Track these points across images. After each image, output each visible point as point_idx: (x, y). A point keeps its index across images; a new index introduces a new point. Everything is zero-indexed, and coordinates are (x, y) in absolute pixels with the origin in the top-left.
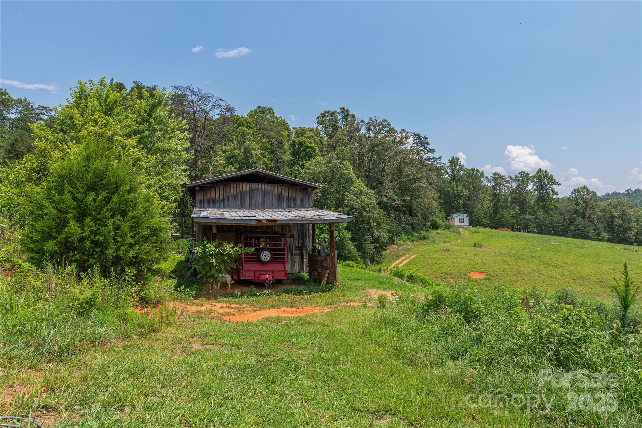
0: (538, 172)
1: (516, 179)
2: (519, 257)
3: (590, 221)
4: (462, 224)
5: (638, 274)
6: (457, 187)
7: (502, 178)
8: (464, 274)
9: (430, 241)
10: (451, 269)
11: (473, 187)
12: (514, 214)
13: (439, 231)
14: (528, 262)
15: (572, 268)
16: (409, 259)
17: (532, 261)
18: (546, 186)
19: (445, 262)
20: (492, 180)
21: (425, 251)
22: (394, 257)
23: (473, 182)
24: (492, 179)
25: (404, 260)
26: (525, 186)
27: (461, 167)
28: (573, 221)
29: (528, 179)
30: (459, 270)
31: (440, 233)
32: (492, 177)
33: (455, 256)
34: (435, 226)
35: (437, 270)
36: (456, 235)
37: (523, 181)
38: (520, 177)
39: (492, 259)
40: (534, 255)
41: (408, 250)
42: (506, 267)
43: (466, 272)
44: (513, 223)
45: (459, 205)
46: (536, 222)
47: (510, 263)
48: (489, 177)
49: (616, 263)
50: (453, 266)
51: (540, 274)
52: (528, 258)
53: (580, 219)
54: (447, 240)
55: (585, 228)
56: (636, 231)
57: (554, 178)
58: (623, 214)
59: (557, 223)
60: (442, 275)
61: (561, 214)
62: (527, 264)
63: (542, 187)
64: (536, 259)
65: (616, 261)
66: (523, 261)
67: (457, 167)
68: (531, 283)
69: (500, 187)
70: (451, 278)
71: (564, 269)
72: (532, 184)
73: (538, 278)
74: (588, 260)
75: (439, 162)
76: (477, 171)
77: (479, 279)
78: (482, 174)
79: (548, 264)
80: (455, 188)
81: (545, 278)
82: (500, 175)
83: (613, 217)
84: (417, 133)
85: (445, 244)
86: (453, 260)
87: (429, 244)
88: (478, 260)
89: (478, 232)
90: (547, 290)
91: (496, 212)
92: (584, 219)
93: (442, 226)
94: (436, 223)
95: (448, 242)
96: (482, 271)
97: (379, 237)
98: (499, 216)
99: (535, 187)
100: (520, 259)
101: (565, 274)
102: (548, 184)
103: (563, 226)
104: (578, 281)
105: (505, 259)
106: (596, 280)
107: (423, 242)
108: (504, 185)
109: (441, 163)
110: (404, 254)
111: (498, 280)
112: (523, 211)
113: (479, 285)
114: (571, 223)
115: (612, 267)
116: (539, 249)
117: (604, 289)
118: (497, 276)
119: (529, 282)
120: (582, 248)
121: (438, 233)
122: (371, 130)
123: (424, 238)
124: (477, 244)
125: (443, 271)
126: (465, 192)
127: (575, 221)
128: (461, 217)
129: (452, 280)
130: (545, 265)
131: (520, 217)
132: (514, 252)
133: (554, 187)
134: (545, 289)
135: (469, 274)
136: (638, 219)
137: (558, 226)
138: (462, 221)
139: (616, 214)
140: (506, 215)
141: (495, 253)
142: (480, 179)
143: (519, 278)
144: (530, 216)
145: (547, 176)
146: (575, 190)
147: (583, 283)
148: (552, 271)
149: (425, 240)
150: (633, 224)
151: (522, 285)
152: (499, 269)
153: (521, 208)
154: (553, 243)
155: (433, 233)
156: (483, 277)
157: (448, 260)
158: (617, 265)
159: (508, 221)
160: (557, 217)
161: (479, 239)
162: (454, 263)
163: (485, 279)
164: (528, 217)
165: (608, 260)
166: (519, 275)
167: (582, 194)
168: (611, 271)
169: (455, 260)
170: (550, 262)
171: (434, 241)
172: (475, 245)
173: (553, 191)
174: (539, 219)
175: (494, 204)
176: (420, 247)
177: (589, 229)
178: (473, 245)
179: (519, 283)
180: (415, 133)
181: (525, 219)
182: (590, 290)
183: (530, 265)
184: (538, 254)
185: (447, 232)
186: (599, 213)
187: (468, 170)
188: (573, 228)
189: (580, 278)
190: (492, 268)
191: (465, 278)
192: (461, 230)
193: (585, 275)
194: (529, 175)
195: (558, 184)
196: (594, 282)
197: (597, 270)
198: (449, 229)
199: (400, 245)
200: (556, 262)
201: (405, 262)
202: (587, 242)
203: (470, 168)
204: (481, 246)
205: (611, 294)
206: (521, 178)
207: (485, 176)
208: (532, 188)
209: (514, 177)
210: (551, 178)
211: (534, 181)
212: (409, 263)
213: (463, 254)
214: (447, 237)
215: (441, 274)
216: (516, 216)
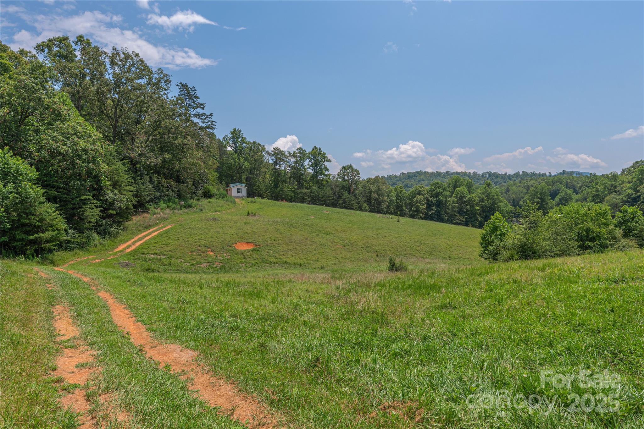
0: (313, 149)
1: (294, 155)
2: (292, 225)
3: (354, 196)
4: (239, 194)
5: (397, 238)
6: (239, 159)
7: (282, 153)
8: (229, 246)
9: (197, 210)
10: (212, 240)
11: (255, 160)
12: (292, 188)
13: (212, 200)
14: (301, 230)
15: (341, 235)
16: (161, 230)
17: (305, 229)
18: (319, 163)
19: (208, 232)
20: (273, 155)
21: (186, 220)
22: (140, 228)
23: (254, 155)
24: (273, 153)
25: (153, 232)
26: (301, 161)
27: (243, 140)
28: (341, 195)
29: (304, 155)
30: (223, 241)
31: (211, 202)
32: (273, 151)
33: (221, 226)
34: (208, 195)
35: (195, 242)
36: (230, 204)
37: (300, 157)
38: (297, 153)
39: (264, 228)
40: (307, 223)
41: (163, 220)
42: (277, 236)
43: (231, 243)
44: (291, 197)
45: (241, 178)
46: (311, 196)
47: (283, 231)
48: (270, 152)
49: (378, 229)
50: (216, 237)
51: (312, 242)
52: (301, 226)
53: (346, 194)
54: (219, 209)
55: (350, 201)
56: (387, 203)
57: (326, 155)
58: (379, 190)
59: (329, 197)
60: (199, 248)
61: (332, 189)
62: (300, 232)
63: (316, 164)
64: (309, 227)
65: (377, 227)
66: (296, 229)
67: (240, 140)
68: (302, 252)
69: (280, 162)
70: (212, 251)
71: (334, 236)
72: (308, 160)
73: (310, 246)
74: (355, 226)
75: (210, 119)
76: (259, 144)
77: (245, 251)
78: (264, 149)
79: (320, 231)
80: (237, 161)
81: (317, 246)
82: (280, 151)
83: (371, 192)
84: (184, 83)
85: (215, 213)
86: (218, 230)
87: (195, 212)
88: (248, 229)
89: (255, 202)
90: (318, 259)
91: (276, 186)
92: (349, 194)
93: (216, 195)
94: (209, 191)
95: (219, 211)
96: (250, 241)
97: (114, 200)
98: (279, 189)
99: (310, 164)
100: (293, 227)
101: (336, 241)
102: (321, 161)
103: (333, 199)
104: (347, 247)
105: (278, 227)
106: (363, 246)
107: (186, 210)
108: (283, 160)
109: (213, 121)
110: (157, 224)
111: (267, 250)
112: (300, 186)
113: (245, 258)
114: (340, 197)
115: (375, 232)
116: (312, 217)
117: (370, 254)
118: (267, 246)
119: (301, 251)
120: (349, 216)
121: (209, 202)
122: (117, 64)
123: (190, 206)
124: (250, 212)
125: (202, 242)
126: (247, 164)
127: (343, 195)
128: (240, 187)
129: (212, 254)
130: (317, 233)
131: (297, 191)
132: (287, 220)
133: (326, 164)
134: (316, 258)
135: (234, 245)
136: (388, 195)
137: (329, 200)
138: (239, 191)
139: (373, 189)
140: (285, 189)
141: (269, 221)
142: (262, 153)
143: (291, 247)
144: (306, 191)
145: (321, 154)
146: (343, 168)
147: (352, 250)
148: (323, 238)
149: (190, 209)
150: (385, 198)
151: (294, 255)
152: (270, 238)
153: (299, 183)
154: (325, 212)
155: (204, 201)
156: (251, 247)
157: (212, 230)
158: (379, 231)
159: (287, 195)
160: (328, 191)
161: (254, 208)
162: (218, 233)
163: (253, 250)
164: (305, 191)
165: (372, 226)
166: (291, 244)
167: (348, 171)
168: (375, 236)
169: (220, 230)
170: (322, 230)
171: (201, 210)
172: (248, 213)
173: (325, 167)
174: (314, 193)
175: (275, 178)
176: (181, 216)
177: (353, 202)
178: (247, 214)
179: (290, 253)
180: (181, 83)
181: (302, 193)
182: (359, 256)
183: (303, 233)
184: (311, 222)
185: (221, 202)
186: (361, 189)
187: (249, 143)
188: (341, 202)
189: (349, 244)
190: (262, 237)
191: (229, 250)
192: (236, 200)
193: (354, 242)
194: (306, 151)
195: (329, 161)
196: (362, 248)
197: (363, 235)
198: (223, 197)
199: (154, 214)
200: (327, 230)
201: (156, 233)
202: (352, 211)
203: (252, 141)
204: (255, 215)
205: (377, 259)
206: (299, 155)
207: (266, 150)
208: (308, 164)
209: (293, 153)
210: (324, 156)
211: (310, 158)
212: (161, 235)
213: (233, 222)
214: (219, 206)
215: (200, 246)
216: (294, 191)
